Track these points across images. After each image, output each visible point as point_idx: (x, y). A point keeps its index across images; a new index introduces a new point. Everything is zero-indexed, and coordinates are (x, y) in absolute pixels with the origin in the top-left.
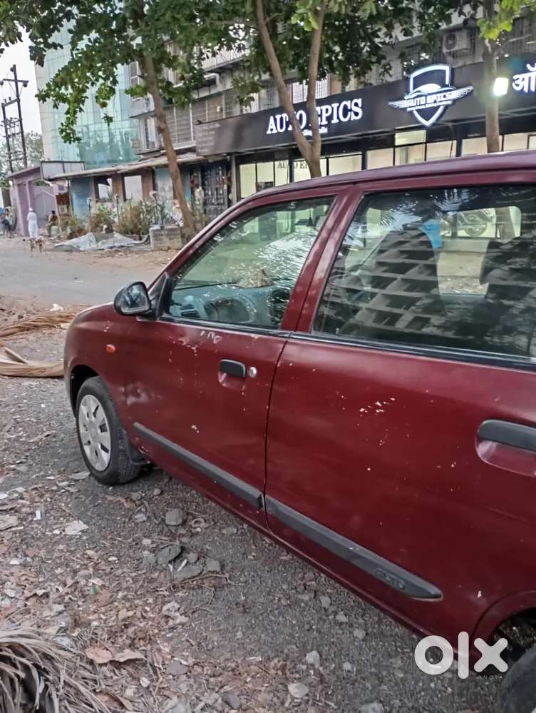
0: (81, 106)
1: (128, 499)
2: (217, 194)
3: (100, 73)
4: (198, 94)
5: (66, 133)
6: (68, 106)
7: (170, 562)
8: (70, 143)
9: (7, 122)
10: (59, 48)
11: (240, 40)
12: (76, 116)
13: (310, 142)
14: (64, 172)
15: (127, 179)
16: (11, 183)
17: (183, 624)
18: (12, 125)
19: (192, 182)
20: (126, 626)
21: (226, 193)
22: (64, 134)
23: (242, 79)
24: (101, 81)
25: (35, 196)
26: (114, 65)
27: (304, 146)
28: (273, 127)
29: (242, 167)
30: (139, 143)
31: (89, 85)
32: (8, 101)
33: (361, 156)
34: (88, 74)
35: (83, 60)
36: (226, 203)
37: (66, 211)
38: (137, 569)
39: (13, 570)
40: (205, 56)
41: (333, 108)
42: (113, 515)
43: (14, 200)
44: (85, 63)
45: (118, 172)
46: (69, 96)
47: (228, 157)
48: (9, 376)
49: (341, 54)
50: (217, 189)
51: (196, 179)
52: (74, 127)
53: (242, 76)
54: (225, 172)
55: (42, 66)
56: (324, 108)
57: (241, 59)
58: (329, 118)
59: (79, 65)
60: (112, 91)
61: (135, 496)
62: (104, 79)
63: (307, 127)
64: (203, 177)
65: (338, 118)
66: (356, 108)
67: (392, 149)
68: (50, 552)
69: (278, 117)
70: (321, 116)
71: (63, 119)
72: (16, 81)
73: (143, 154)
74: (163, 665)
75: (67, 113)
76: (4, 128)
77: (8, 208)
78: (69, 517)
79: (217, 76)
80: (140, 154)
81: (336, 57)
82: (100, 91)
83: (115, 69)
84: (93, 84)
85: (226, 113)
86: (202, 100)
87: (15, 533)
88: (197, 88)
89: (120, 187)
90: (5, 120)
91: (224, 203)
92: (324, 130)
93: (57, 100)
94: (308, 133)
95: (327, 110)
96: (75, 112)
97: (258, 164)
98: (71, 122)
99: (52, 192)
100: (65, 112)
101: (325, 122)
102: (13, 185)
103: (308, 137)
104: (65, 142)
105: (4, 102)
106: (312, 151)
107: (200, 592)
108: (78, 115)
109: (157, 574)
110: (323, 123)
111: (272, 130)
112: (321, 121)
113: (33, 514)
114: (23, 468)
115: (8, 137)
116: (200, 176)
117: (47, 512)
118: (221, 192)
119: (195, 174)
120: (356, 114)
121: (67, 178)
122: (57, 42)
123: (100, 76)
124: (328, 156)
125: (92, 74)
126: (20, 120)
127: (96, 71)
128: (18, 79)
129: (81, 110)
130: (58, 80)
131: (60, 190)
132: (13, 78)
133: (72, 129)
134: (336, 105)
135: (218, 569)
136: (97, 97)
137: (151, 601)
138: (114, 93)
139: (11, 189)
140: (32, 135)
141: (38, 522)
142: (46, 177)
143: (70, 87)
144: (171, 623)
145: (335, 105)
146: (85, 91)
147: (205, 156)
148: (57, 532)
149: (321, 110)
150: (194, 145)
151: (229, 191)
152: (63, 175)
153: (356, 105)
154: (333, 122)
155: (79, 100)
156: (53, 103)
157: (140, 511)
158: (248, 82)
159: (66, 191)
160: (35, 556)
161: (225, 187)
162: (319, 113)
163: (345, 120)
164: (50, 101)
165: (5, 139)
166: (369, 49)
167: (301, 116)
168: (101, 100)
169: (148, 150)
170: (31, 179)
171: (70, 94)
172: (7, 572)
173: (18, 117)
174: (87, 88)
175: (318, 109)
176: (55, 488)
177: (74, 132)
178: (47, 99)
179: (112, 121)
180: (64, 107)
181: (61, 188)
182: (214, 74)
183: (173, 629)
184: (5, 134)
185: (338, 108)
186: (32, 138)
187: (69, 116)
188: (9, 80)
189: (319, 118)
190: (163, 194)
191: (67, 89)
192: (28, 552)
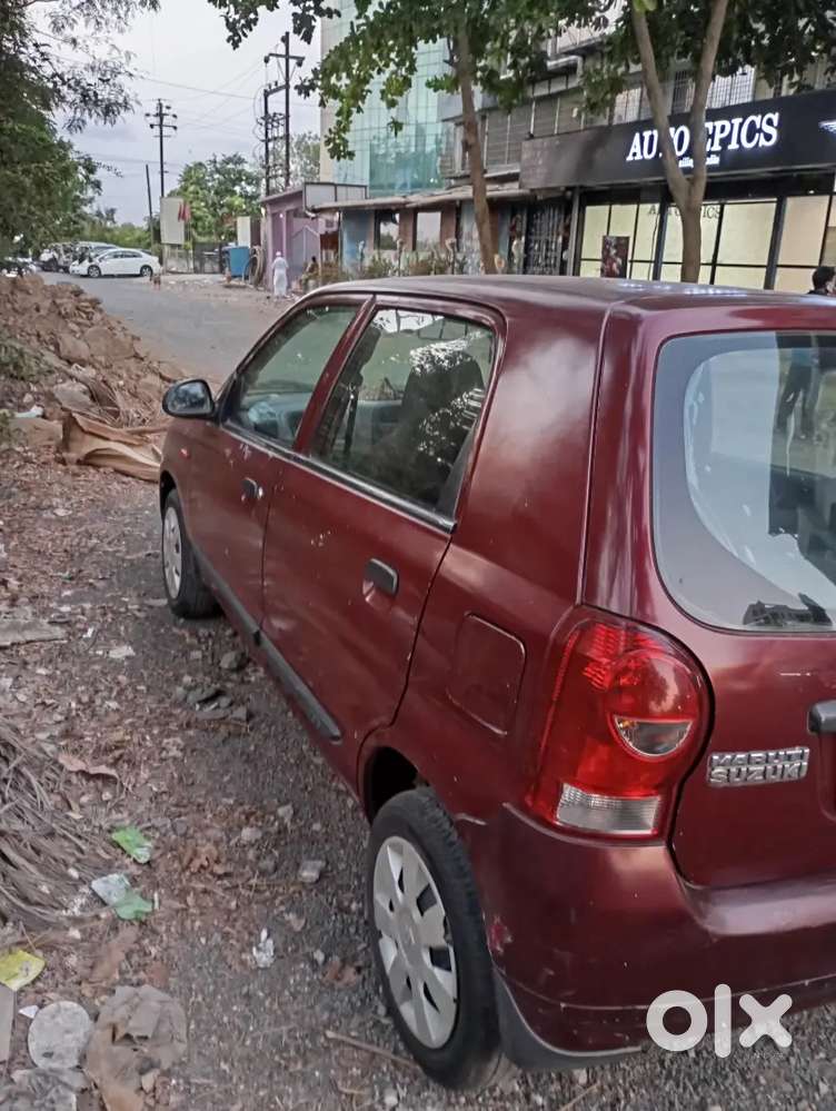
0: (360, 103)
1: (194, 634)
2: (547, 249)
3: (393, 55)
4: (549, 88)
5: (335, 144)
6: (340, 104)
7: (199, 702)
8: (339, 159)
9: (268, 119)
10: (334, 16)
11: (601, 11)
12: (351, 119)
13: (688, 179)
14: (336, 200)
15: (420, 215)
16: (263, 211)
17: (175, 758)
18: (275, 124)
19: (513, 228)
20: (117, 748)
21: (559, 250)
22: (331, 145)
23: (598, 72)
24: (392, 67)
25: (293, 234)
26: (413, 43)
27: (679, 184)
28: (638, 151)
29: (589, 209)
30: (451, 161)
31: (374, 73)
32: (273, 87)
33: (774, 205)
34: (375, 56)
35: (367, 35)
36: (558, 265)
37: (332, 258)
38: (161, 701)
39: (37, 679)
40: (545, 34)
41: (732, 125)
42: (168, 647)
43: (265, 236)
44: (370, 40)
45: (408, 206)
46: (344, 88)
47: (569, 193)
48: (145, 480)
49: (767, 36)
50: (547, 243)
51: (519, 224)
52: (346, 136)
53: (598, 67)
54: (563, 217)
55: (309, 43)
56: (719, 124)
57: (600, 40)
58: (725, 142)
59: (361, 43)
60: (407, 83)
61: (203, 632)
62: (397, 65)
63: (689, 154)
64: (530, 224)
65: (739, 142)
66: (769, 128)
67: (827, 198)
68: (83, 670)
69: (647, 134)
70: (712, 136)
71: (332, 123)
72: (287, 57)
73: (456, 178)
74: (134, 786)
75: (338, 114)
76: (263, 129)
77: (256, 248)
78: (120, 640)
79: (579, 60)
80: (451, 178)
81: (757, 41)
82: (389, 82)
83: (413, 50)
84: (379, 72)
85: (586, 122)
86: (551, 98)
87: (56, 645)
88: (533, 82)
89: (410, 228)
90: (266, 116)
91: (555, 265)
92: (714, 160)
93: (325, 94)
94: (688, 163)
95: (723, 128)
96: (349, 113)
97: (614, 207)
98: (343, 128)
99: (316, 230)
100: (336, 112)
101: (717, 147)
102: (266, 212)
103: (687, 171)
104: (332, 157)
105: (267, 88)
106: (690, 193)
107: (212, 735)
108: (355, 116)
109: (179, 711)
110: (713, 149)
111: (635, 154)
112: (712, 145)
113: (85, 631)
114: (100, 585)
115: (267, 141)
116: (525, 218)
117: (100, 631)
118: (553, 247)
119: (519, 216)
120: (768, 137)
121: (337, 209)
122: (333, 8)
123: (393, 60)
124: (723, 201)
125: (380, 56)
126: (287, 117)
127: (385, 52)
128: (291, 54)
129: (359, 110)
130: (328, 65)
131: (327, 226)
132: (284, 53)
133: (343, 139)
134: (739, 120)
135: (244, 718)
136: (383, 92)
137: (155, 732)
138: (410, 86)
139: (263, 220)
140: (309, 138)
141: (87, 640)
142: (309, 205)
143: (344, 75)
144: (164, 754)
145: (737, 121)
146: (368, 82)
147: (532, 190)
148: (100, 653)
149: (714, 127)
150: (517, 171)
151: (565, 246)
152: (332, 204)
153: (770, 122)
154: (730, 147)
155: (357, 95)
156: (319, 98)
157: (199, 649)
158: (606, 77)
159: (335, 228)
160: (66, 671)
161: (560, 239)
162: (711, 132)
163: (748, 146)
164: (315, 95)
165: (263, 144)
166: (813, 29)
167: (682, 134)
168: (389, 96)
169: (462, 172)
170: (291, 207)
171: (346, 85)
172: (29, 680)
173: (284, 112)
174: (371, 76)
175: (709, 125)
176: (123, 610)
177: (345, 142)
178: (311, 92)
179: (401, 129)
180: (334, 105)
181: (329, 223)
182: (573, 57)
183: (162, 760)
184: (264, 138)
185: (741, 125)
186: (309, 143)
187: (340, 118)
188: (277, 56)
189: (710, 140)
190: (468, 244)
191: (339, 79)
192: (59, 665)
